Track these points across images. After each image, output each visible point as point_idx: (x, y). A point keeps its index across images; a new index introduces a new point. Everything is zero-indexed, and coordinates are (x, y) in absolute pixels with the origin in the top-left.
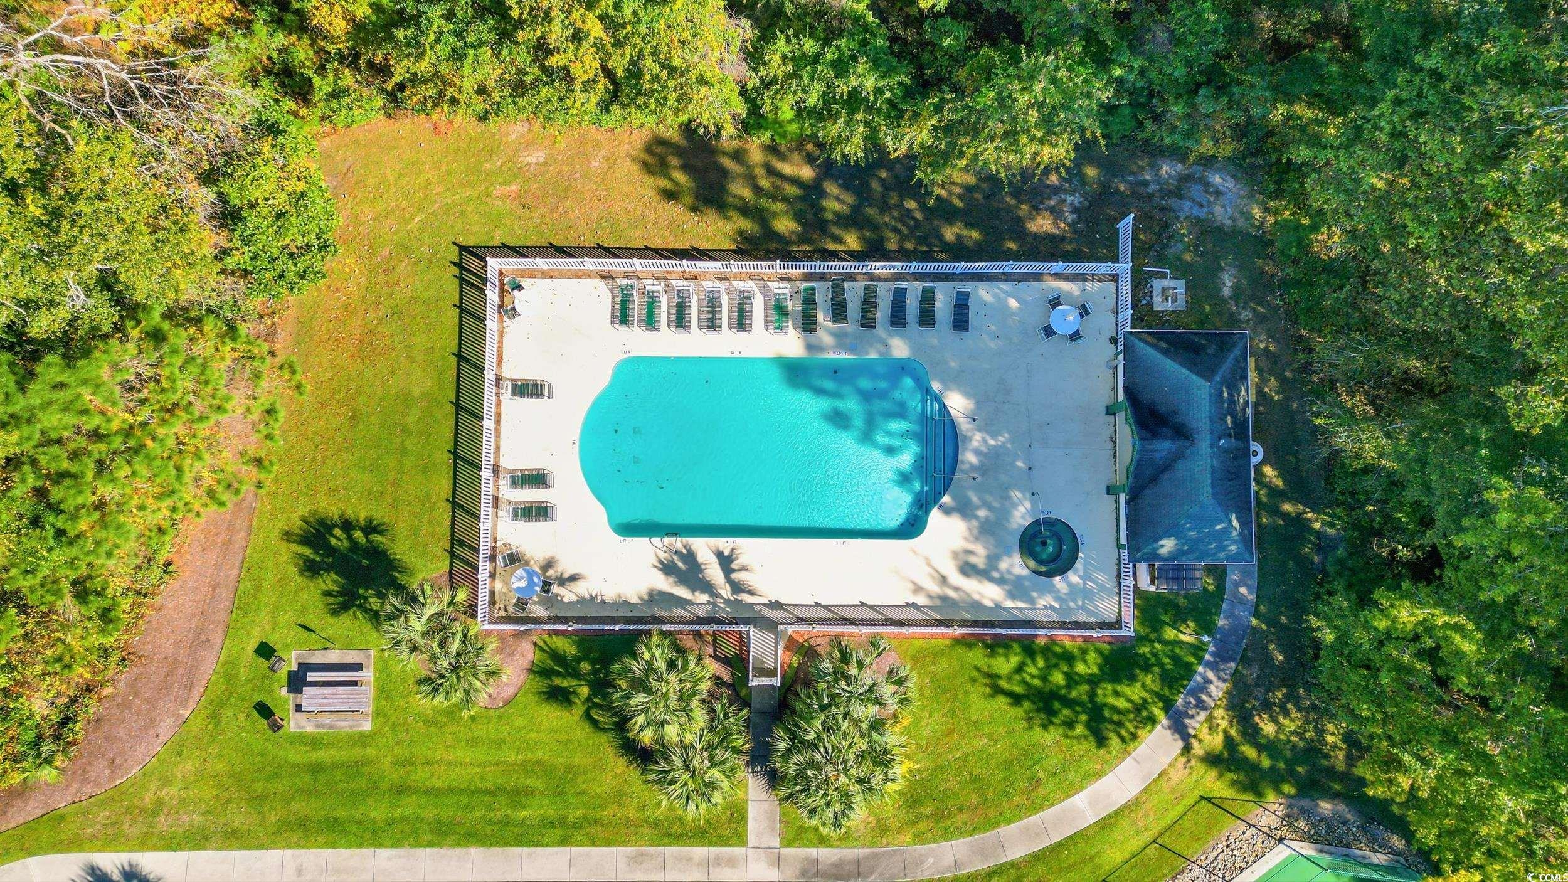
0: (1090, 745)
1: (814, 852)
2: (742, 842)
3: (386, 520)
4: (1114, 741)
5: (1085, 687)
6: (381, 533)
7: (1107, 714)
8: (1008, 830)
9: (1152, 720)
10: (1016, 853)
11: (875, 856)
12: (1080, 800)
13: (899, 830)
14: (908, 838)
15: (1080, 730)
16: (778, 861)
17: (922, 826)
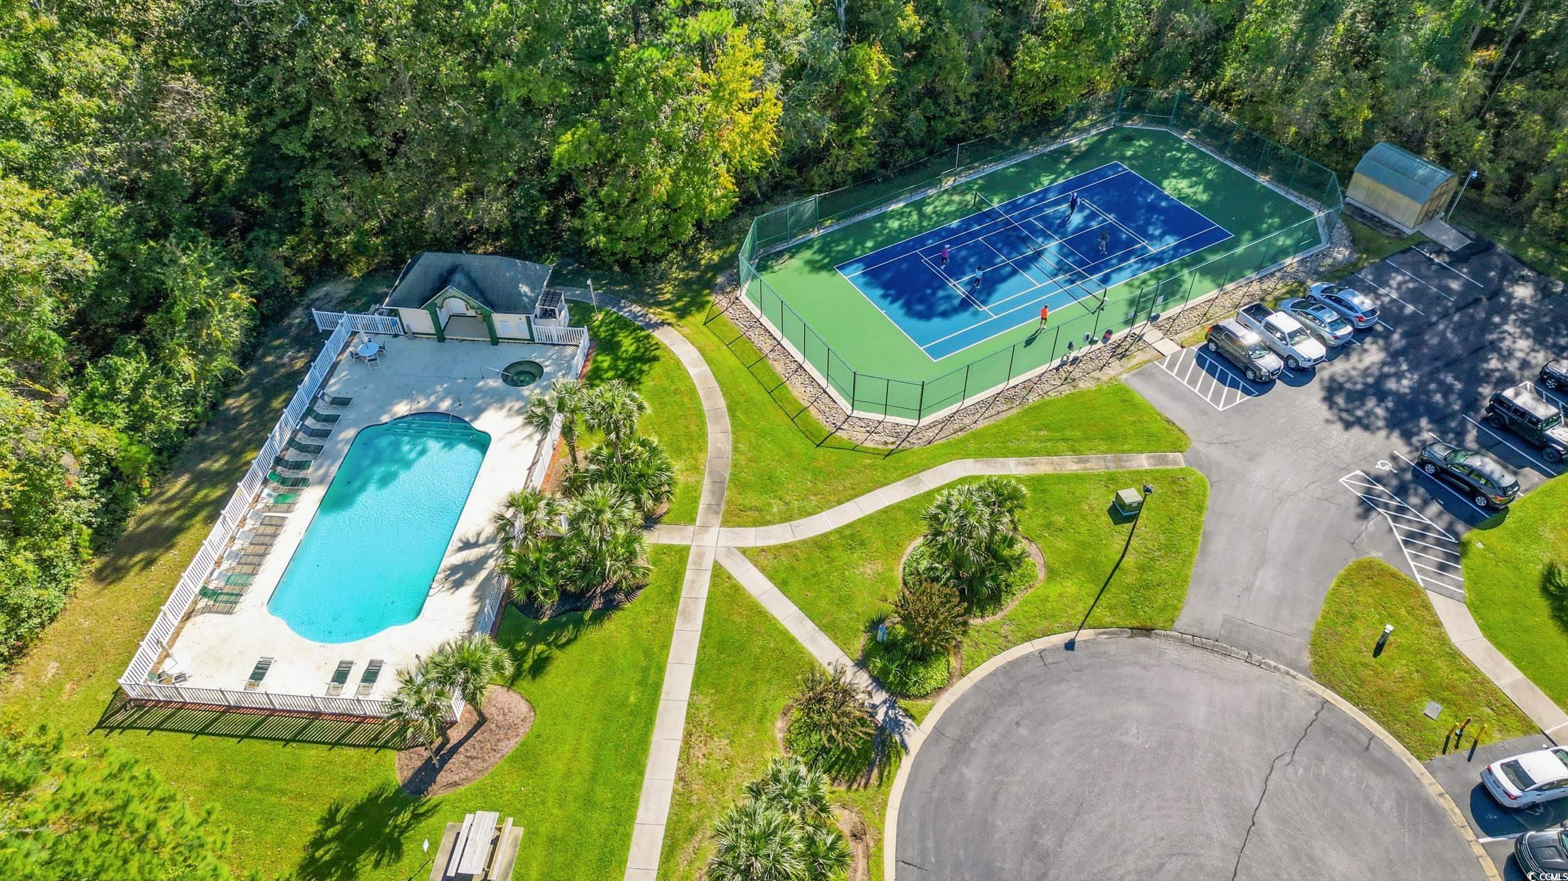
0: (656, 364)
1: (701, 507)
2: (687, 548)
4: (657, 353)
5: (619, 363)
7: (638, 354)
8: (706, 405)
9: (648, 337)
10: (722, 403)
11: (711, 473)
12: (693, 372)
13: (695, 459)
14: (702, 455)
15: (646, 367)
16: (705, 527)
17: (694, 446)
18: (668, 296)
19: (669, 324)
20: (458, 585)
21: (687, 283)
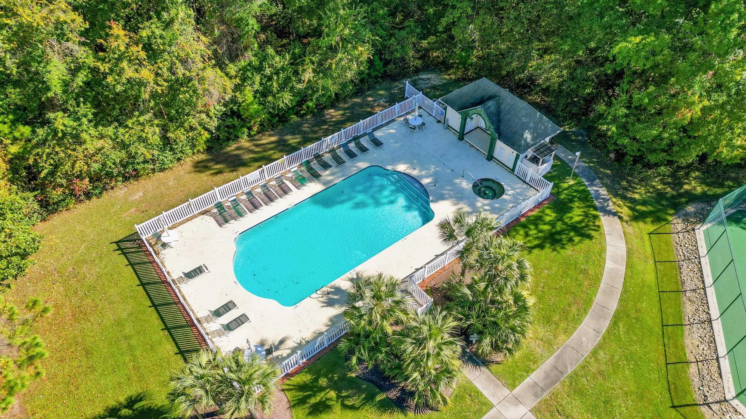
0: (587, 241)
1: (528, 380)
2: (492, 406)
3: (140, 391)
4: (593, 233)
5: (559, 223)
6: (141, 400)
7: (579, 226)
8: (599, 298)
9: (596, 217)
10: (613, 305)
11: (558, 357)
12: (609, 265)
13: (555, 337)
14: (562, 337)
15: (577, 239)
16: (517, 400)
17: (563, 325)
18: (637, 196)
19: (620, 218)
20: (330, 303)
21: (660, 195)
